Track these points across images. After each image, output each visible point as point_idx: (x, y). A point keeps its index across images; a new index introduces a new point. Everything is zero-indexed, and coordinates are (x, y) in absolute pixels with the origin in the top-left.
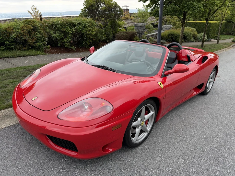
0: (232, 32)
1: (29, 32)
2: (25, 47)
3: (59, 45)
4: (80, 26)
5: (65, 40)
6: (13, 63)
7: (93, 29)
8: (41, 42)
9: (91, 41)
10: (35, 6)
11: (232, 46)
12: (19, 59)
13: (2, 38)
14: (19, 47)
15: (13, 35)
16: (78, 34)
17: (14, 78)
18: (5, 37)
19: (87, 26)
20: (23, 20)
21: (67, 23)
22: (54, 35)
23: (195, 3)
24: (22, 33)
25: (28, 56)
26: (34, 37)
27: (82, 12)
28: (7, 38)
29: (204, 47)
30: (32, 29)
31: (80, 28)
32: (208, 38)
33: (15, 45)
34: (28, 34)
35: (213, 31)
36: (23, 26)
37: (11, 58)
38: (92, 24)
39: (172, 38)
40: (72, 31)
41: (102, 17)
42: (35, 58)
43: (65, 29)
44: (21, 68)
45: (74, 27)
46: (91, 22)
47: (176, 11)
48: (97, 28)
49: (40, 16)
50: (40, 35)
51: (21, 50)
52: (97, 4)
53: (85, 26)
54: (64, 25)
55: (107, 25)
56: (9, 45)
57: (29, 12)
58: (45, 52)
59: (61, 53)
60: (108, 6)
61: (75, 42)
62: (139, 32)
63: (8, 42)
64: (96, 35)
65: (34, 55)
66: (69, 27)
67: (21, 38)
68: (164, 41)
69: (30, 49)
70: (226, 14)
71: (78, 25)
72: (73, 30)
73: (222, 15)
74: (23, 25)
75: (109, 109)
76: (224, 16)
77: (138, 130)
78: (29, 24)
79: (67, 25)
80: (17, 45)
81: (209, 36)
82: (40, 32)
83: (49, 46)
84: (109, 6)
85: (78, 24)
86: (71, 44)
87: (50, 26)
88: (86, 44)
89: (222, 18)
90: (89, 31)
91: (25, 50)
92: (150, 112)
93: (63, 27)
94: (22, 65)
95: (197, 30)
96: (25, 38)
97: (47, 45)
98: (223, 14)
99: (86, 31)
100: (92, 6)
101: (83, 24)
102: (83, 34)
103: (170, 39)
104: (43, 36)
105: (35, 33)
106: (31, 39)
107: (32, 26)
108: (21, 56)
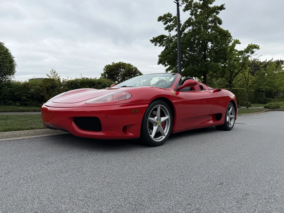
0: (264, 101)
1: (47, 89)
2: (41, 103)
10: (54, 69)
11: (264, 111)
13: (20, 93)
14: (35, 103)
15: (32, 90)
18: (23, 92)
20: (42, 80)
24: (41, 90)
26: (51, 95)
27: (102, 76)
28: (24, 93)
30: (51, 87)
33: (31, 101)
34: (47, 91)
35: (241, 97)
36: (43, 83)
37: (26, 111)
49: (58, 79)
51: (36, 107)
52: (117, 69)
53: (105, 86)
54: (84, 84)
56: (25, 101)
57: (48, 75)
60: (128, 70)
63: (25, 97)
67: (39, 94)
71: (98, 84)
73: (246, 79)
75: (129, 97)
76: (248, 80)
78: (48, 82)
79: (86, 84)
80: (33, 101)
82: (58, 90)
87: (69, 85)
89: (246, 82)
92: (166, 116)
93: (82, 86)
96: (42, 94)
100: (112, 70)
105: (53, 91)
106: (48, 96)
107: (51, 84)
108: (36, 111)
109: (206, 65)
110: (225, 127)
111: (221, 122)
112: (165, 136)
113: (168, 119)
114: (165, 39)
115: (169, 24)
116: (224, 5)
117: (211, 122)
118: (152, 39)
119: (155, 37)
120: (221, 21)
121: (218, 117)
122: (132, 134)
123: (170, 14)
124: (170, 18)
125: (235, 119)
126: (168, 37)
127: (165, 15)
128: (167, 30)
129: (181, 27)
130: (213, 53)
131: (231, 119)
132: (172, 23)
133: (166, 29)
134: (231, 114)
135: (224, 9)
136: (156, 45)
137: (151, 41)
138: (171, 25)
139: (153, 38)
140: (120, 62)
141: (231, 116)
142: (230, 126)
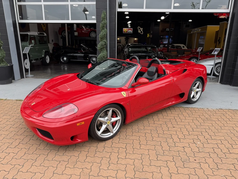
110: (189, 101)
111: (185, 98)
112: (113, 133)
121: (182, 95)
122: (79, 141)
125: (203, 90)
131: (197, 93)
134: (198, 88)
141: (197, 90)
142: (195, 100)
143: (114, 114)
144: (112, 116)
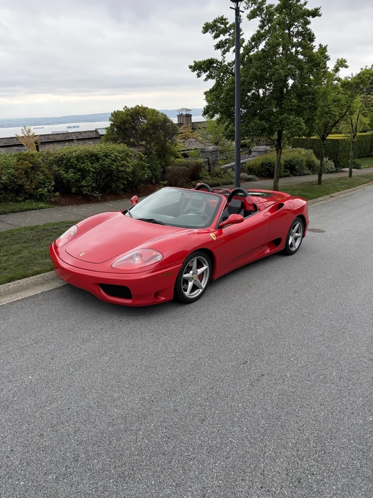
1: (26, 172)
2: (20, 196)
3: (73, 190)
4: (107, 159)
5: (84, 183)
6: (10, 222)
7: (127, 162)
8: (45, 187)
9: (125, 182)
12: (15, 215)
14: (11, 197)
15: (3, 178)
16: (105, 172)
17: (24, 242)
19: (119, 158)
21: (86, 156)
22: (65, 176)
23: (291, 116)
24: (17, 175)
25: (27, 210)
26: (33, 181)
27: (108, 132)
29: (323, 184)
30: (31, 168)
31: (108, 161)
32: (336, 166)
33: (4, 194)
34: (25, 176)
36: (17, 164)
38: (127, 155)
39: (268, 170)
40: (94, 168)
41: (142, 140)
42: (38, 213)
43: (83, 165)
44: (26, 228)
45: (98, 161)
46: (124, 151)
47: (263, 130)
48: (136, 161)
49: (36, 142)
50: (42, 177)
51: (14, 202)
52: (133, 119)
53: (116, 158)
54: (82, 159)
55: (151, 153)
58: (51, 202)
59: (78, 204)
60: (151, 122)
61: (99, 185)
62: (208, 162)
64: (133, 172)
65: (36, 209)
66: (90, 161)
67: (14, 182)
68: (254, 177)
69: (27, 199)
70: (358, 126)
71: (104, 158)
72: (97, 165)
73: (352, 127)
74: (15, 161)
75: (159, 258)
76: (356, 128)
77: (190, 284)
78: (25, 160)
79: (86, 159)
80: (7, 194)
81: (338, 162)
82: (42, 172)
83: (57, 194)
84: (154, 122)
85: (104, 156)
86: (93, 190)
87: (59, 161)
88: (118, 187)
89: (353, 131)
90: (122, 166)
91: (19, 201)
92: (203, 266)
93: (79, 162)
94: (23, 225)
95: (315, 152)
96: (20, 182)
97: (55, 191)
98: (355, 125)
99: (117, 166)
100: (125, 122)
101: (112, 155)
102: (112, 171)
103: (263, 172)
104: (48, 178)
105: (34, 174)
106: (29, 183)
107: (31, 163)
108: (17, 212)
109: (281, 121)
110: (287, 252)
111: (281, 247)
112: (202, 288)
113: (206, 269)
114: (215, 65)
115: (222, 38)
116: (319, 9)
117: (268, 251)
118: (193, 64)
119: (197, 61)
120: (313, 35)
121: (277, 242)
122: (163, 298)
123: (225, 19)
124: (225, 26)
125: (303, 236)
126: (221, 63)
127: (215, 21)
128: (219, 50)
129: (244, 45)
130: (293, 100)
131: (296, 239)
132: (227, 36)
133: (218, 47)
134: (297, 232)
135: (320, 15)
136: (199, 76)
137: (191, 67)
138: (226, 40)
139: (195, 62)
140: (138, 106)
141: (297, 234)
142: (293, 249)
143: (200, 265)
144: (198, 268)
